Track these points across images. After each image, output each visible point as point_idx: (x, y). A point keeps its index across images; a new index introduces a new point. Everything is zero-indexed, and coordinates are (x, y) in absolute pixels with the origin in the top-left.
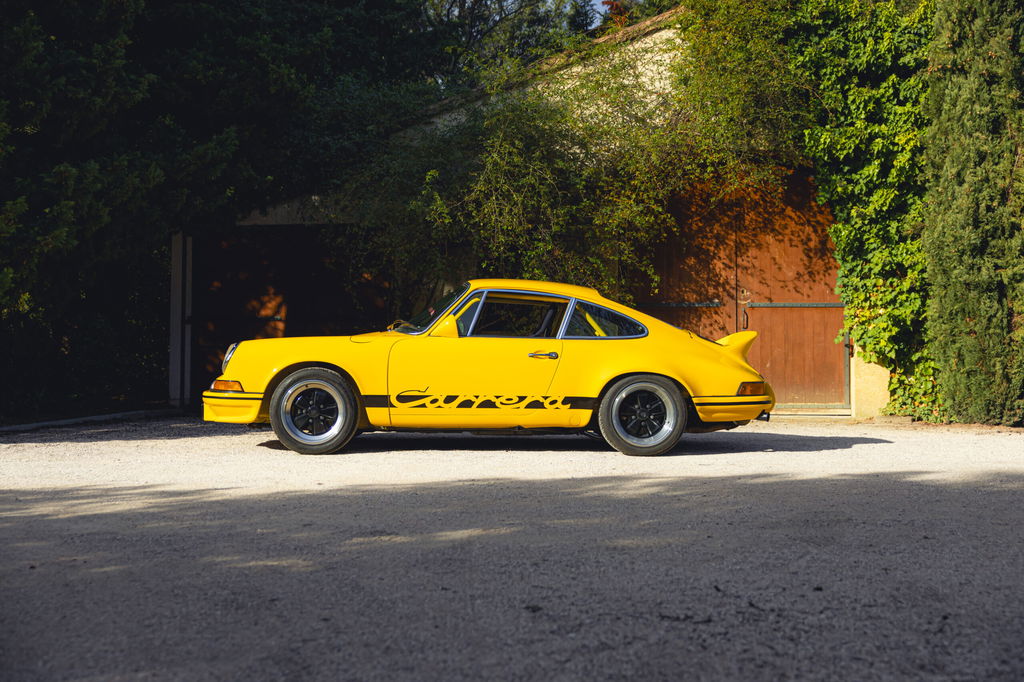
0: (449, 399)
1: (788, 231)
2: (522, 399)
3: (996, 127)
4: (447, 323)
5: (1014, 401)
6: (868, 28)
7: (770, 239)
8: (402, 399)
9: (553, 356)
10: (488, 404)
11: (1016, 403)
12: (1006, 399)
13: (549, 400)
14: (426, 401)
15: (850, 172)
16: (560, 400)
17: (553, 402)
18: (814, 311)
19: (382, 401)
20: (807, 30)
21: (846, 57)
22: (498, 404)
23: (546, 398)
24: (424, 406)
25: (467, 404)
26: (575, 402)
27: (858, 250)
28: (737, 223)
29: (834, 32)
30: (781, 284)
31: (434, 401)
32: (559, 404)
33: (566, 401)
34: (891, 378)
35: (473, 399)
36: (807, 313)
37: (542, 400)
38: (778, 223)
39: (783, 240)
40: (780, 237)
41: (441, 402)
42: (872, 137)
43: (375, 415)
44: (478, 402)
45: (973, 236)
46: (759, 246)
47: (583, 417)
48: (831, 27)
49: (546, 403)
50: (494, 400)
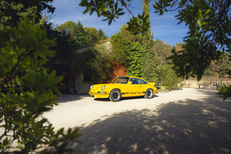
7: (120, 69)
8: (126, 93)
9: (141, 87)
14: (129, 93)
22: (136, 93)
25: (133, 93)
27: (130, 71)
28: (116, 68)
33: (142, 92)
38: (121, 68)
43: (123, 95)
46: (119, 70)
47: (144, 94)
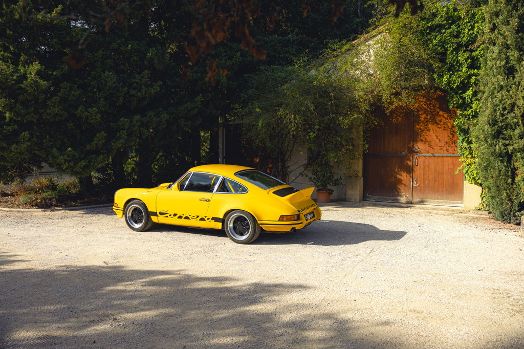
0: (175, 215)
1: (442, 123)
2: (198, 217)
3: (510, 71)
4: (175, 186)
5: (516, 213)
6: (468, 22)
8: (161, 214)
9: (208, 200)
10: (187, 218)
11: (516, 214)
12: (511, 211)
13: (207, 218)
14: (168, 215)
15: (461, 93)
16: (211, 218)
17: (208, 219)
18: (449, 158)
19: (155, 214)
20: (440, 27)
21: (458, 38)
22: (190, 218)
23: (206, 217)
24: (167, 217)
25: (180, 217)
26: (216, 219)
29: (453, 26)
30: (440, 148)
31: (170, 215)
32: (210, 220)
33: (213, 219)
34: (482, 192)
35: (182, 216)
36: (445, 159)
37: (204, 218)
38: (438, 119)
39: (441, 128)
40: (439, 126)
41: (172, 216)
42: (470, 77)
43: (154, 219)
44: (184, 217)
45: (490, 130)
47: (219, 226)
48: (451, 24)
49: (206, 219)
50: (189, 216)
